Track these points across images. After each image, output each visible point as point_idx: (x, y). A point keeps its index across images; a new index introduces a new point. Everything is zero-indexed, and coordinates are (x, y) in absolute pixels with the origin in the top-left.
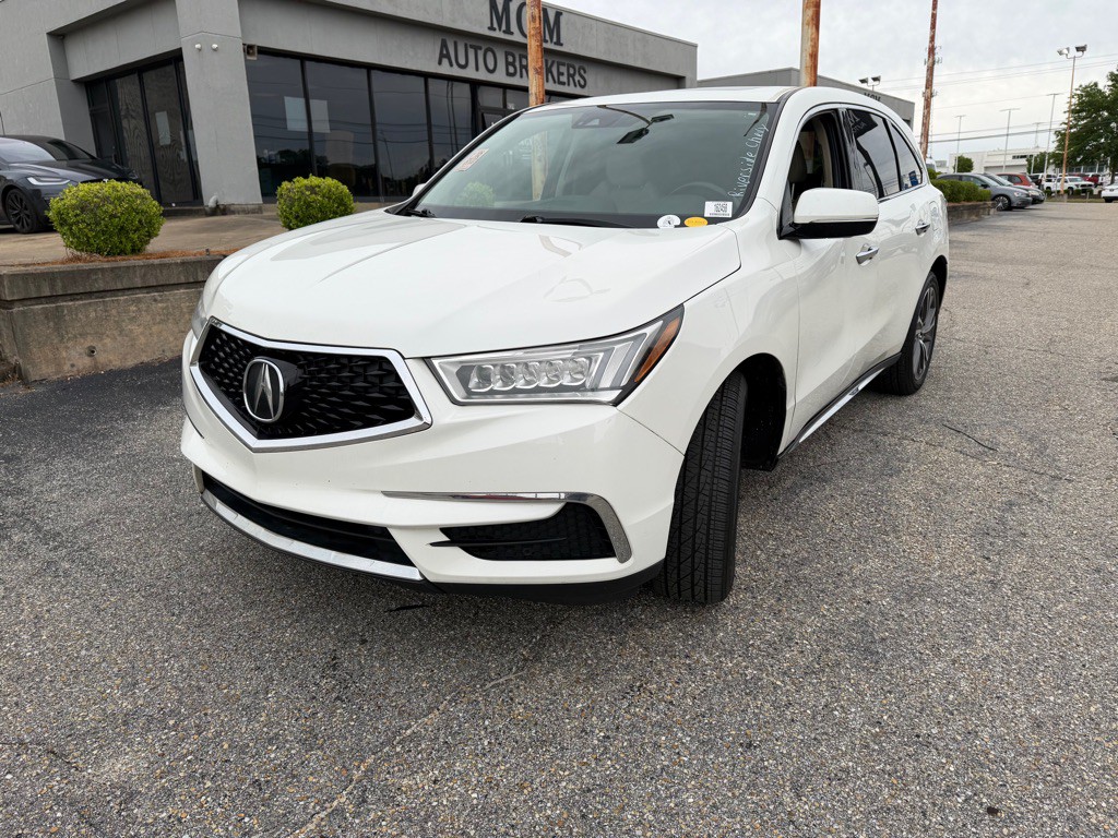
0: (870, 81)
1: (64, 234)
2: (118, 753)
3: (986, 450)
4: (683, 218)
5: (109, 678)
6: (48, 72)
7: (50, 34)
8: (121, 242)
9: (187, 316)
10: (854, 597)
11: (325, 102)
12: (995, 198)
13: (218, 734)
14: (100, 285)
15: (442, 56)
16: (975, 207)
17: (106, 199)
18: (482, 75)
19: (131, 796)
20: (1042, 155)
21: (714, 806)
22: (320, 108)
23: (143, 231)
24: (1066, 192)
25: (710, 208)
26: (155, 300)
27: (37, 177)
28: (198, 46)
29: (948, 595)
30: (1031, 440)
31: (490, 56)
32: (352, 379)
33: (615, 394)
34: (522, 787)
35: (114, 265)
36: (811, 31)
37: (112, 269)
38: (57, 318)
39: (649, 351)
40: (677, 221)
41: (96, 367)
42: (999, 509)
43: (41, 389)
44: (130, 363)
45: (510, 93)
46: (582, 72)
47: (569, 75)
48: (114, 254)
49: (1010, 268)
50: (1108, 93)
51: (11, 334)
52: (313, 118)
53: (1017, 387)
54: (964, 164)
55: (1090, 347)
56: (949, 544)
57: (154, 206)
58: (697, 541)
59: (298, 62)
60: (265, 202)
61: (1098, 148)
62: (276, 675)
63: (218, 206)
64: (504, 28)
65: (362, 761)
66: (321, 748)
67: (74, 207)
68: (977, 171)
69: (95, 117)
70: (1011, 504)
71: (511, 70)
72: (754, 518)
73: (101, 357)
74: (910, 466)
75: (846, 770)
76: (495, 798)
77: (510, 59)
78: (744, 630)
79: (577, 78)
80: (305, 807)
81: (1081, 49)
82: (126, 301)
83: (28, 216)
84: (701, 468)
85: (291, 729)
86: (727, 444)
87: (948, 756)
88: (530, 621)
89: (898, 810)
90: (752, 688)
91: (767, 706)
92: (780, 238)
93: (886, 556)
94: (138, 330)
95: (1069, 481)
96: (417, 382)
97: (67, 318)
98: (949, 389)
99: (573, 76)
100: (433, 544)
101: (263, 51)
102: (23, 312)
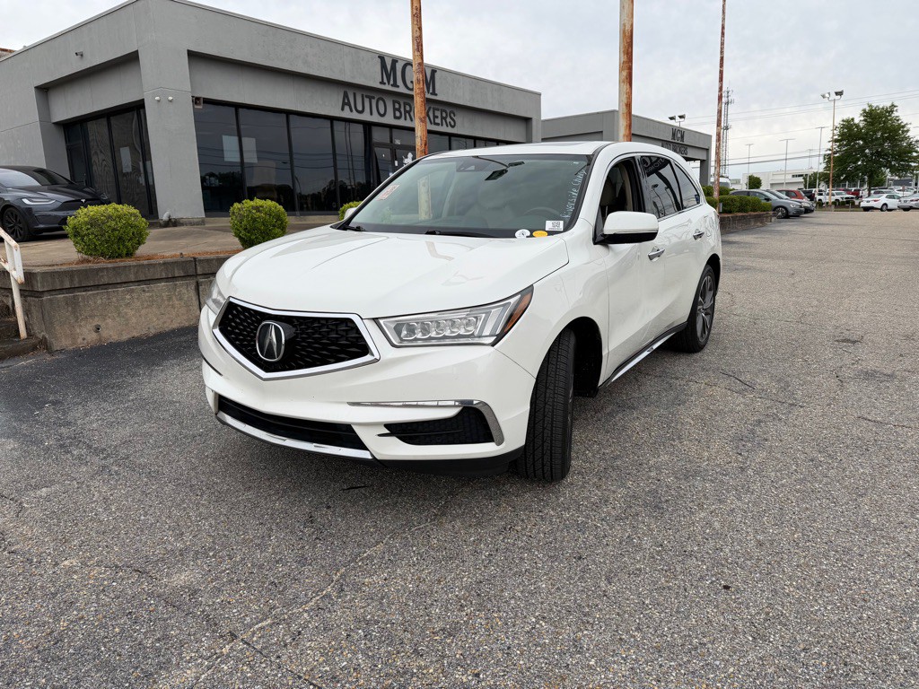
0: (677, 118)
1: (77, 243)
2: (180, 571)
3: (747, 387)
4: (532, 231)
5: (164, 531)
6: (34, 116)
7: (36, 88)
8: (119, 249)
9: (166, 302)
10: (649, 477)
11: (254, 140)
12: (776, 209)
13: (243, 559)
14: (105, 280)
15: (344, 104)
16: (759, 216)
17: (110, 217)
18: (375, 118)
19: (196, 592)
20: (815, 174)
21: (558, 588)
22: (249, 143)
23: (135, 241)
24: (834, 203)
25: (549, 225)
26: (144, 291)
27: (28, 198)
28: (157, 98)
29: (712, 476)
30: (779, 381)
31: (381, 104)
32: (328, 333)
33: (492, 339)
34: (439, 581)
35: (116, 265)
36: (626, 87)
37: (114, 268)
38: (74, 304)
39: (511, 316)
40: (528, 233)
41: (100, 340)
42: (751, 424)
43: (62, 356)
44: (125, 337)
45: (395, 132)
46: (452, 115)
47: (442, 118)
48: (113, 257)
49: (782, 263)
50: (861, 125)
51: (40, 316)
52: (244, 149)
53: (774, 347)
54: (754, 182)
55: (831, 318)
56: (715, 446)
57: (142, 222)
58: (545, 435)
59: (233, 109)
60: (207, 216)
61: (857, 168)
62: (274, 527)
63: (170, 220)
64: (392, 82)
65: (338, 571)
66: (310, 565)
67: (86, 223)
68: (764, 187)
69: (70, 150)
70: (760, 421)
71: (398, 114)
72: (584, 431)
73: (105, 333)
74: (693, 398)
75: (640, 570)
76: (423, 587)
77: (397, 106)
78: (577, 496)
79: (449, 120)
80: (306, 595)
81: (839, 93)
82: (122, 292)
83: (21, 229)
84: (546, 388)
85: (290, 556)
86: (562, 373)
87: (703, 561)
88: (438, 494)
89: (669, 588)
90: (582, 528)
91: (591, 537)
92: (595, 244)
93: (672, 454)
94: (131, 313)
95: (801, 407)
96: (370, 334)
97: (81, 304)
98: (725, 348)
99: (445, 119)
100: (380, 435)
101: (208, 101)
102: (50, 300)
